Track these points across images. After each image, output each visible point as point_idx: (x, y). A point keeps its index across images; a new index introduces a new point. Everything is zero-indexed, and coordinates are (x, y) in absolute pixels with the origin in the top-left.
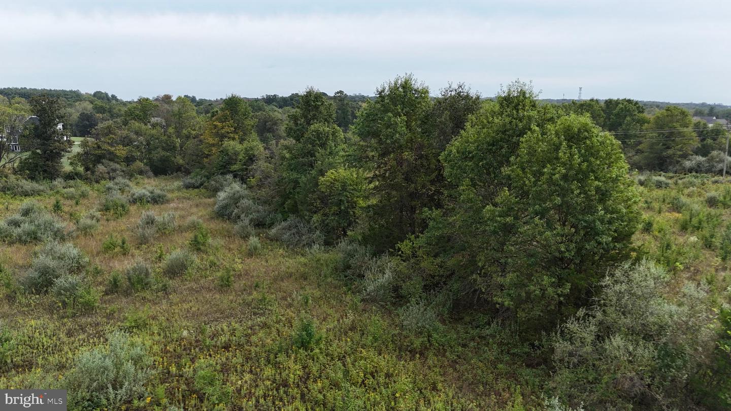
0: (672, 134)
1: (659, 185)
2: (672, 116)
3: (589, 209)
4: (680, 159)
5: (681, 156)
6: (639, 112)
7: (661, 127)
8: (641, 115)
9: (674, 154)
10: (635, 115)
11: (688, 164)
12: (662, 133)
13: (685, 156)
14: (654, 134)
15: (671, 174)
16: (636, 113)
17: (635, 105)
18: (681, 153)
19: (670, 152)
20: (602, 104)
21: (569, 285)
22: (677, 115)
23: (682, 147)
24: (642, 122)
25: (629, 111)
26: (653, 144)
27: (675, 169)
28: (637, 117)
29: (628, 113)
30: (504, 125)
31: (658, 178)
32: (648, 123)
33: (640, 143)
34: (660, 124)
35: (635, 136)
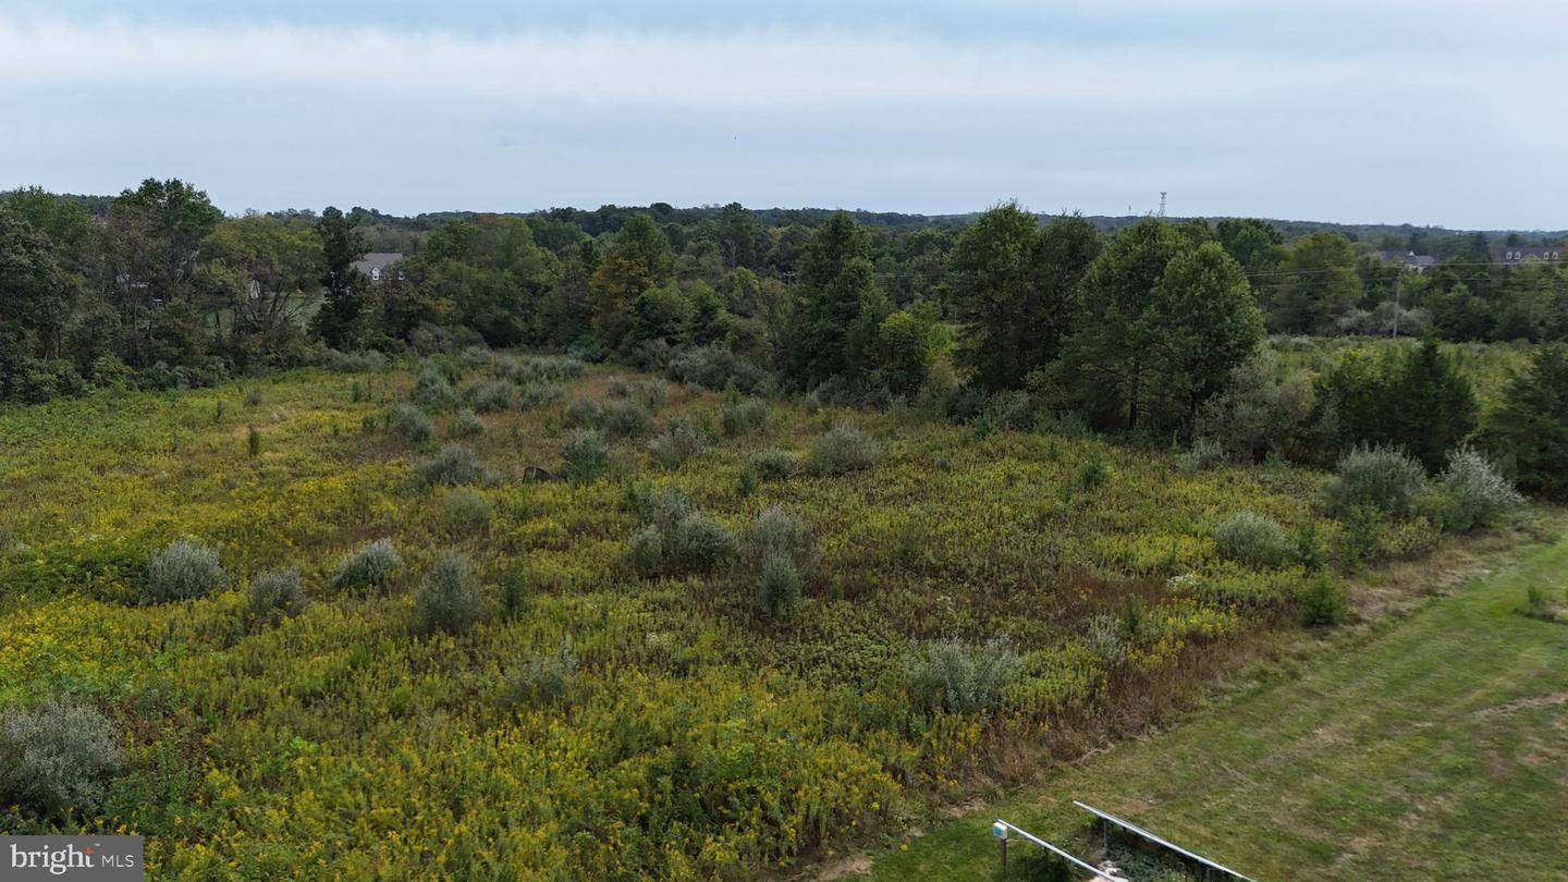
0: (1321, 276)
1: (1298, 348)
2: (1322, 248)
3: (1220, 319)
4: (1332, 316)
5: (1334, 311)
6: (1275, 242)
7: (1305, 265)
8: (1278, 247)
9: (1324, 308)
10: (1267, 247)
11: (1344, 322)
12: (1306, 275)
13: (1341, 311)
14: (1294, 277)
15: (1320, 339)
16: (1269, 244)
17: (1266, 231)
18: (1334, 306)
19: (1319, 304)
20: (1213, 227)
21: (1204, 381)
22: (1330, 247)
23: (1336, 297)
24: (1277, 258)
25: (1257, 240)
26: (1293, 292)
27: (1326, 330)
28: (1269, 251)
29: (1255, 244)
30: (1143, 253)
31: (1297, 340)
32: (1286, 259)
33: (1275, 291)
34: (1303, 259)
35: (1268, 282)
